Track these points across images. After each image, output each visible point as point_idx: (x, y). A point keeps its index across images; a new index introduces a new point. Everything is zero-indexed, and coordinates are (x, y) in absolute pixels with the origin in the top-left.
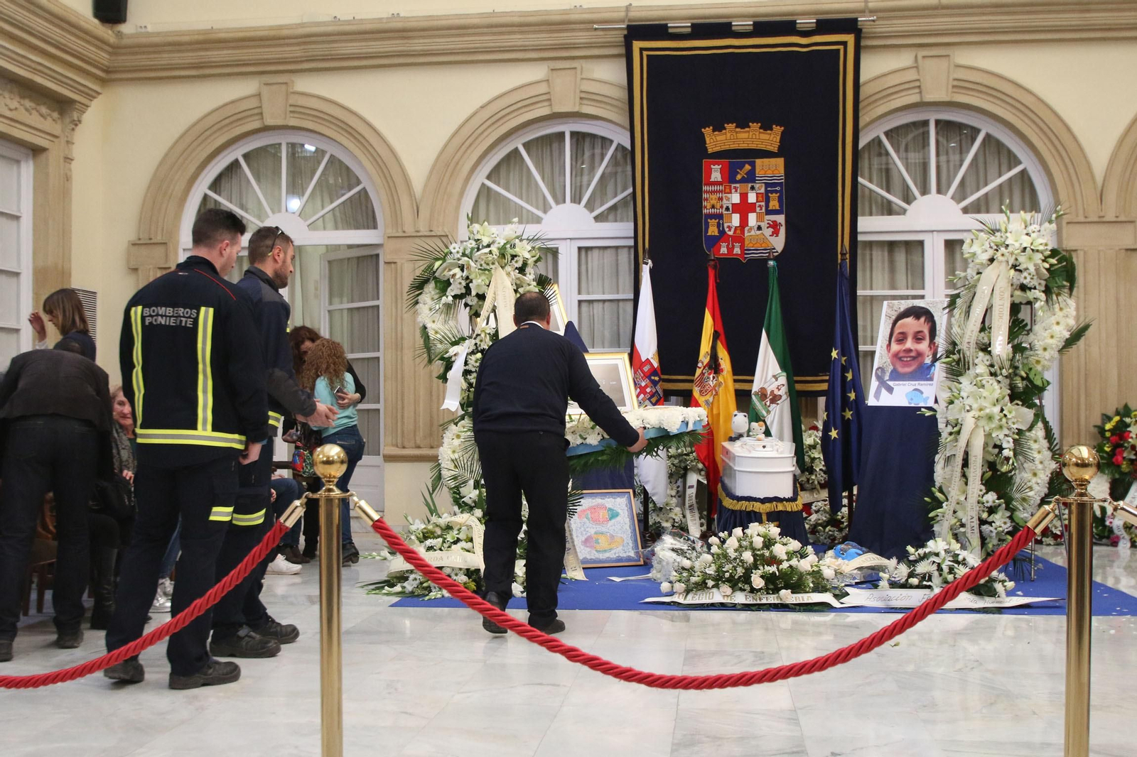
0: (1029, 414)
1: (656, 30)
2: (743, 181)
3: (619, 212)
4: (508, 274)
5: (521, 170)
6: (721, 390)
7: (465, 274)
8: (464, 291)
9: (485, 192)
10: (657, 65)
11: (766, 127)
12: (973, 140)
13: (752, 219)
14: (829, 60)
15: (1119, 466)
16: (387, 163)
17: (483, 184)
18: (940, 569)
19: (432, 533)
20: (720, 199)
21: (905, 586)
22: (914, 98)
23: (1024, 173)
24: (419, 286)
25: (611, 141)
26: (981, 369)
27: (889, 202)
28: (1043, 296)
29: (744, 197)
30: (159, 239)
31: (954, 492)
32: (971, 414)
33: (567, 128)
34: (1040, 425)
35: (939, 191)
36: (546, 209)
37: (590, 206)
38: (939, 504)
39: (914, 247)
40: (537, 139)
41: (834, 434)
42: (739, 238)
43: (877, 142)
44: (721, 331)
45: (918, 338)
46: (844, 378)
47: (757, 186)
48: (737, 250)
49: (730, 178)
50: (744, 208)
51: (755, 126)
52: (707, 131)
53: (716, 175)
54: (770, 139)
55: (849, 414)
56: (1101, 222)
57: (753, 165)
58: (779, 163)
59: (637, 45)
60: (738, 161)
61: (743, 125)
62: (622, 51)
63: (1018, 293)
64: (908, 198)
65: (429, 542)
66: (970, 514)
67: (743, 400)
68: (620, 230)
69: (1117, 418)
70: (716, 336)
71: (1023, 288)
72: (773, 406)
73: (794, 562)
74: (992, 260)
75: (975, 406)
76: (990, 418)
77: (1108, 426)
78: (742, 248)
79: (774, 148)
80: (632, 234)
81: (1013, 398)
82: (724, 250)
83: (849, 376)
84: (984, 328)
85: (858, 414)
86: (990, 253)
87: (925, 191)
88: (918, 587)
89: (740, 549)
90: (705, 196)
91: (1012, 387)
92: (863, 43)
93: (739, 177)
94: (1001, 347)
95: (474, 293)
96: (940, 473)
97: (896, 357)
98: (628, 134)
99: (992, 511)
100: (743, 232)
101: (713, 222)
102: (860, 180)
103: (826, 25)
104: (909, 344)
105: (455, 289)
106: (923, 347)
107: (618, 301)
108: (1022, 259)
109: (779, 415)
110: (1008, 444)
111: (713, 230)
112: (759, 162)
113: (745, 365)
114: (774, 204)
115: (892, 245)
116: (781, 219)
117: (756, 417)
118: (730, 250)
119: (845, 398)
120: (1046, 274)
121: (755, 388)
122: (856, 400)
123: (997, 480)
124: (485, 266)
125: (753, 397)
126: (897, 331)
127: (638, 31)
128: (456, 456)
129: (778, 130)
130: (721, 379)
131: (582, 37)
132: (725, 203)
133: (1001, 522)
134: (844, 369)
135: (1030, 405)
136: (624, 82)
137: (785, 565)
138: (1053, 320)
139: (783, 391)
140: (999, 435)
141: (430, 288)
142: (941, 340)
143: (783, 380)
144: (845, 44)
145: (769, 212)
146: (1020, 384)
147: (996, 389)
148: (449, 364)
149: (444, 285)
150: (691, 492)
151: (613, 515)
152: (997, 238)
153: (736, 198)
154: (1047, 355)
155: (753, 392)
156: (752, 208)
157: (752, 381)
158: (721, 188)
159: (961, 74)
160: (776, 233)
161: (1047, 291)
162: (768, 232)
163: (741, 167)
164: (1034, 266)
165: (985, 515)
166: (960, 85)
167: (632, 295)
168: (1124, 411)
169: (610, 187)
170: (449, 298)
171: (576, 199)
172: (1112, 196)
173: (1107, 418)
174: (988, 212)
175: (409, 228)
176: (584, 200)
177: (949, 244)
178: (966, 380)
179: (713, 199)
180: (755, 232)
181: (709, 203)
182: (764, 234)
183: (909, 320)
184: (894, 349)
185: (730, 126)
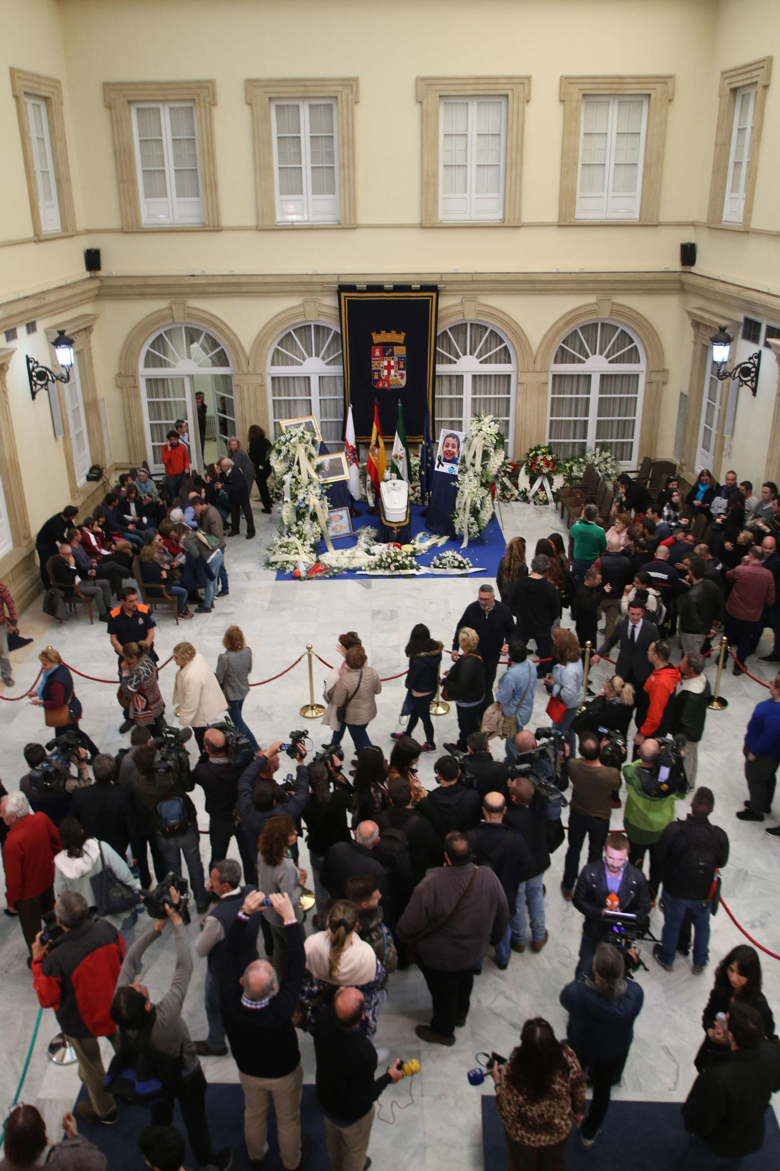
1: (351, 288)
2: (389, 356)
3: (336, 360)
5: (292, 341)
8: (287, 454)
9: (277, 350)
10: (351, 304)
11: (398, 333)
12: (486, 332)
13: (393, 372)
14: (425, 304)
15: (533, 471)
16: (233, 340)
17: (276, 348)
20: (379, 363)
22: (461, 318)
23: (506, 347)
25: (332, 330)
26: (472, 473)
27: (450, 359)
28: (493, 450)
29: (389, 363)
30: (130, 373)
31: (461, 514)
32: (467, 490)
33: (313, 323)
35: (471, 354)
36: (304, 359)
37: (323, 359)
38: (456, 517)
39: (460, 378)
40: (299, 327)
41: (423, 473)
42: (387, 380)
43: (445, 333)
44: (380, 431)
45: (453, 447)
46: (427, 451)
47: (395, 358)
48: (386, 385)
49: (383, 354)
50: (389, 368)
51: (394, 332)
52: (374, 334)
53: (377, 353)
54: (400, 338)
55: (429, 465)
56: (534, 371)
57: (393, 349)
58: (404, 348)
59: (343, 295)
60: (387, 348)
61: (388, 331)
62: (337, 296)
64: (458, 357)
66: (466, 524)
68: (336, 370)
69: (534, 452)
70: (378, 433)
71: (487, 446)
72: (400, 461)
74: (477, 435)
76: (473, 492)
77: (531, 455)
78: (388, 384)
79: (402, 342)
80: (342, 371)
81: (481, 485)
82: (381, 385)
83: (429, 451)
84: (474, 457)
86: (476, 432)
87: (465, 354)
90: (373, 362)
91: (481, 482)
92: (440, 295)
93: (387, 354)
94: (478, 468)
95: (291, 455)
96: (457, 504)
97: (445, 453)
99: (472, 524)
100: (389, 378)
101: (376, 373)
102: (438, 348)
103: (425, 288)
104: (450, 448)
105: (284, 453)
106: (455, 450)
108: (487, 436)
109: (401, 464)
110: (479, 502)
111: (376, 377)
112: (395, 348)
113: (389, 445)
114: (402, 366)
115: (450, 377)
116: (404, 372)
118: (383, 385)
119: (427, 459)
120: (495, 442)
121: (393, 453)
123: (475, 512)
125: (393, 458)
126: (447, 440)
127: (343, 288)
128: (288, 515)
129: (403, 334)
130: (380, 450)
131: (319, 288)
132: (381, 365)
133: (475, 528)
134: (427, 448)
136: (338, 307)
139: (404, 455)
140: (476, 499)
143: (404, 451)
144: (432, 297)
145: (399, 369)
146: (484, 481)
147: (476, 482)
148: (283, 483)
150: (369, 483)
151: (341, 517)
152: (479, 426)
153: (386, 363)
155: (393, 455)
156: (392, 367)
157: (392, 450)
158: (380, 359)
159: (481, 308)
160: (402, 378)
161: (495, 448)
162: (399, 377)
163: (388, 349)
164: (491, 439)
166: (479, 313)
167: (343, 397)
168: (538, 448)
169: (332, 348)
170: (281, 457)
171: (317, 355)
172: (539, 362)
173: (531, 451)
174: (490, 363)
175: (245, 370)
176: (321, 356)
177: (474, 377)
178: (466, 476)
179: (376, 363)
180: (394, 378)
181: (375, 365)
182: (397, 378)
183: (450, 439)
184: (445, 449)
185: (384, 332)
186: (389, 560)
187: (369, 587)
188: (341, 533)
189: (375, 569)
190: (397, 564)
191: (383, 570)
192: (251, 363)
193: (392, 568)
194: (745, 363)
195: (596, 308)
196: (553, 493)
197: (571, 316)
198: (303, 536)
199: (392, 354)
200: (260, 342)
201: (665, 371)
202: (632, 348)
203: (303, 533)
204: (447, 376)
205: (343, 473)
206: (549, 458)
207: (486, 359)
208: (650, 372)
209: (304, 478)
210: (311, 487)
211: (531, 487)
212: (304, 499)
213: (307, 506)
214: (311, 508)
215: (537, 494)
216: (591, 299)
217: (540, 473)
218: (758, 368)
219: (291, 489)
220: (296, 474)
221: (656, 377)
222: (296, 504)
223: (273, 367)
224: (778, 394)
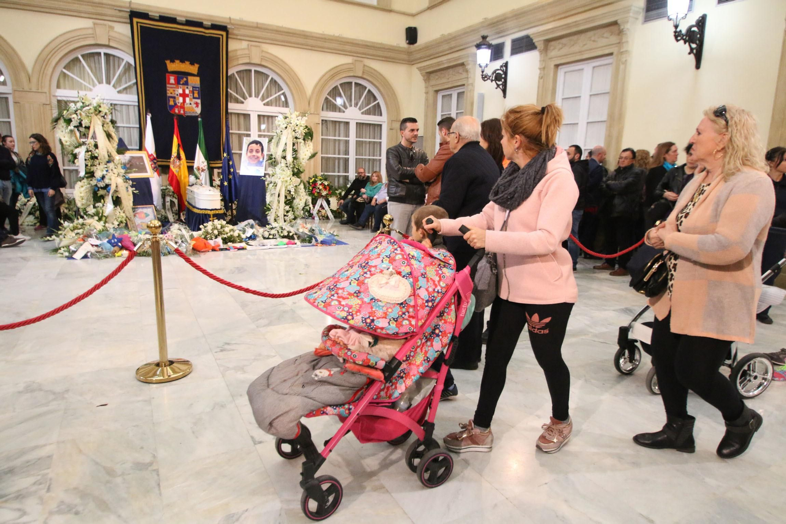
0: (299, 180)
1: (145, 16)
2: (183, 84)
3: (128, 90)
4: (99, 119)
5: (80, 67)
6: (182, 167)
7: (79, 117)
8: (78, 124)
9: (64, 74)
11: (192, 64)
12: (267, 79)
13: (188, 100)
14: (216, 41)
15: (314, 194)
17: (62, 71)
18: (278, 232)
19: (77, 227)
20: (174, 91)
21: (268, 238)
22: (247, 61)
23: (284, 93)
24: (56, 120)
25: (123, 60)
26: (283, 165)
27: (238, 99)
28: (302, 141)
29: (184, 91)
31: (274, 206)
32: (280, 180)
33: (103, 51)
34: (302, 184)
35: (256, 97)
36: (94, 86)
37: (115, 86)
38: (269, 209)
39: (247, 116)
40: (87, 54)
41: (226, 184)
42: (182, 107)
43: (234, 75)
44: (180, 143)
46: (229, 164)
47: (189, 87)
48: (182, 112)
49: (178, 82)
50: (184, 95)
51: (187, 63)
52: (168, 62)
53: (172, 80)
54: (194, 69)
55: (231, 177)
57: (187, 78)
58: (198, 79)
59: (135, 20)
60: (181, 76)
61: (182, 61)
62: (128, 21)
63: (295, 140)
64: (245, 98)
65: (76, 231)
66: (281, 213)
67: (190, 169)
68: (129, 98)
69: (313, 179)
70: (179, 146)
71: (296, 138)
72: (202, 173)
73: (232, 233)
74: (286, 128)
75: (282, 177)
76: (286, 181)
77: (311, 181)
78: (184, 111)
79: (196, 72)
80: (137, 100)
81: (293, 175)
82: (176, 111)
83: (231, 163)
84: (284, 151)
85: (234, 177)
86: (285, 125)
87: (250, 96)
88: (273, 238)
89: (212, 230)
90: (168, 89)
91: (293, 171)
92: (229, 36)
93: (181, 83)
94: (290, 158)
95: (84, 126)
96: (268, 199)
97: (250, 157)
98: (133, 59)
99: (288, 212)
100: (184, 105)
101: (171, 100)
102: (229, 90)
103: (214, 27)
104: (254, 153)
105: (74, 123)
106: (259, 154)
107: (130, 127)
108: (296, 128)
109: (204, 176)
110: (293, 191)
111: (172, 103)
112: (190, 78)
113: (191, 156)
114: (196, 95)
115: (238, 114)
116: (199, 101)
117: (197, 178)
118: (179, 111)
119: (229, 171)
120: (304, 134)
121: (195, 166)
122: (233, 172)
124: (88, 114)
125: (195, 170)
126: (249, 148)
127: (134, 14)
128: (82, 195)
129: (197, 66)
130: (181, 162)
131: (110, 12)
132: (176, 93)
133: (291, 215)
134: (229, 161)
135: (299, 178)
137: (229, 235)
138: (306, 149)
139: (206, 168)
140: (290, 187)
141: (61, 122)
142: (265, 152)
143: (206, 163)
144: (222, 35)
145: (194, 98)
146: (296, 170)
148: (75, 156)
149: (69, 121)
151: (147, 215)
152: (287, 120)
153: (181, 91)
154: (304, 161)
155: (194, 167)
156: (187, 96)
157: (194, 163)
158: (174, 86)
159: (264, 54)
160: (197, 106)
161: (304, 140)
162: (194, 105)
163: (182, 79)
164: (301, 131)
165: (286, 214)
166: (264, 58)
167: (138, 126)
168: (316, 177)
169: (123, 79)
170: (71, 127)
171: (108, 83)
172: (312, 105)
174: (271, 106)
175: (26, 88)
176: (113, 82)
177: (259, 116)
178: (277, 168)
179: (171, 90)
180: (189, 105)
181: (170, 92)
182: (193, 107)
183: (254, 145)
184: (249, 154)
185: (177, 62)
192: (34, 80)
194: (498, 70)
195: (352, 66)
196: (332, 211)
197: (334, 73)
198: (104, 219)
199: (186, 83)
200: (43, 60)
202: (375, 105)
203: (102, 215)
204: (235, 114)
205: (146, 172)
206: (326, 183)
207: (269, 102)
208: (391, 121)
209: (102, 152)
210: (111, 165)
211: (314, 207)
212: (103, 177)
213: (107, 186)
214: (113, 188)
215: (319, 211)
216: (349, 60)
217: (320, 195)
218: (506, 73)
219: (86, 165)
220: (92, 148)
222: (94, 182)
223: (59, 90)
224: (541, 78)
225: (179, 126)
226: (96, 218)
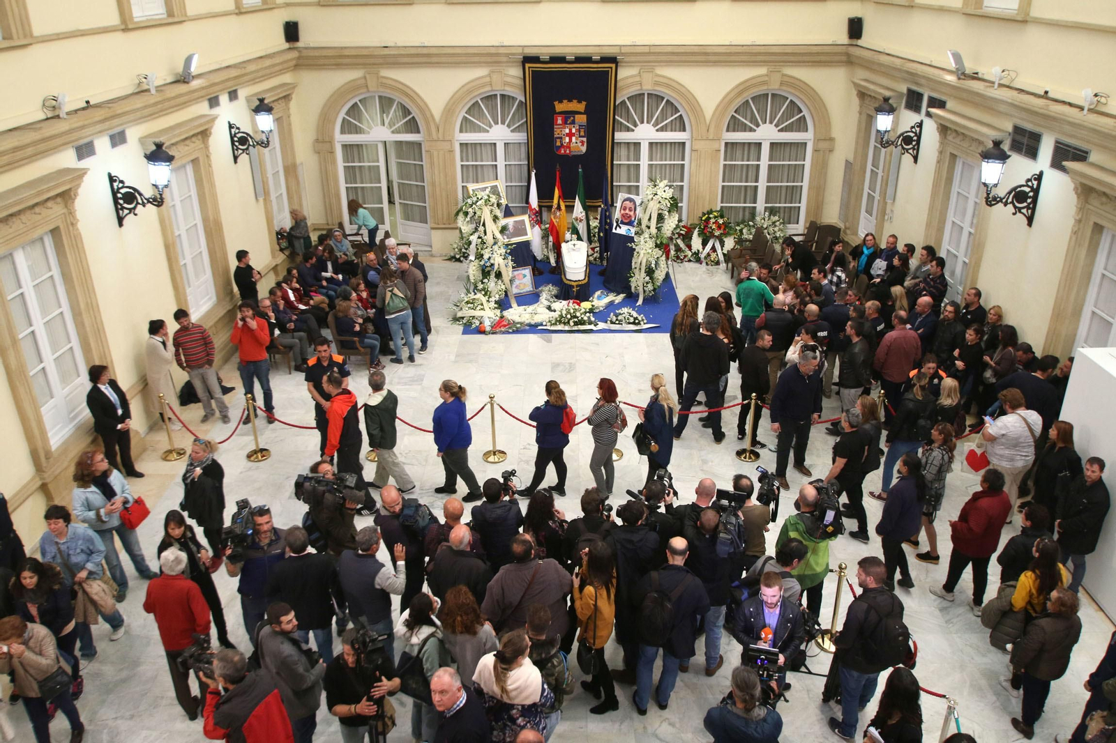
1: (535, 59)
2: (570, 124)
3: (521, 129)
5: (479, 109)
6: (561, 217)
7: (474, 210)
8: (473, 216)
9: (465, 119)
10: (536, 75)
11: (580, 102)
12: (661, 102)
13: (574, 139)
14: (605, 74)
15: (706, 234)
16: (424, 108)
17: (464, 116)
20: (561, 131)
22: (639, 87)
23: (681, 115)
24: (457, 214)
25: (517, 99)
26: (647, 234)
27: (628, 127)
28: (667, 213)
29: (570, 130)
30: (327, 139)
31: (637, 273)
32: (642, 251)
33: (499, 93)
35: (648, 122)
36: (491, 126)
37: (509, 126)
38: (632, 275)
39: (637, 145)
40: (486, 97)
41: (602, 234)
42: (568, 147)
43: (623, 103)
44: (561, 195)
45: (630, 210)
46: (605, 214)
47: (576, 126)
48: (568, 152)
49: (565, 122)
50: (570, 135)
51: (575, 101)
52: (556, 103)
53: (560, 121)
54: (581, 107)
55: (607, 227)
56: (707, 139)
57: (574, 117)
58: (585, 116)
59: (527, 65)
60: (568, 116)
61: (570, 101)
62: (522, 66)
63: (660, 211)
64: (636, 125)
68: (521, 137)
69: (706, 215)
70: (559, 197)
71: (662, 209)
72: (580, 223)
75: (644, 249)
76: (648, 253)
77: (703, 218)
78: (570, 151)
79: (582, 110)
80: (526, 138)
81: (656, 246)
82: (563, 152)
83: (607, 214)
84: (650, 219)
87: (642, 122)
90: (555, 130)
91: (656, 243)
92: (619, 66)
93: (568, 122)
94: (653, 230)
95: (477, 216)
96: (634, 265)
97: (623, 215)
99: (647, 283)
100: (570, 144)
101: (558, 140)
102: (616, 117)
103: (604, 59)
104: (627, 211)
106: (632, 213)
108: (662, 200)
110: (654, 262)
111: (558, 144)
112: (576, 116)
113: (570, 208)
114: (582, 134)
115: (628, 144)
116: (585, 139)
118: (565, 151)
119: (606, 222)
120: (669, 206)
121: (574, 215)
123: (650, 272)
124: (480, 207)
126: (624, 204)
127: (527, 59)
128: (474, 272)
129: (584, 103)
130: (561, 213)
131: (504, 59)
132: (563, 133)
133: (650, 287)
134: (606, 211)
136: (522, 77)
138: (671, 220)
139: (584, 218)
140: (650, 259)
143: (584, 214)
144: (611, 68)
145: (580, 137)
146: (658, 242)
147: (651, 244)
148: (470, 243)
150: (551, 244)
151: (525, 276)
153: (567, 131)
155: (573, 218)
156: (574, 135)
157: (573, 213)
158: (562, 126)
159: (657, 79)
160: (583, 145)
161: (669, 212)
162: (580, 145)
163: (570, 118)
164: (665, 203)
165: (645, 285)
166: (657, 84)
167: (526, 163)
168: (710, 212)
169: (517, 117)
171: (503, 123)
172: (712, 130)
173: (704, 214)
174: (666, 131)
175: (435, 137)
176: (506, 123)
177: (651, 144)
178: (642, 237)
179: (558, 131)
180: (575, 144)
181: (557, 133)
182: (578, 145)
183: (628, 202)
184: (622, 212)
185: (565, 101)
186: (569, 316)
187: (549, 341)
188: (525, 291)
189: (555, 324)
190: (576, 320)
191: (563, 325)
192: (441, 130)
193: (572, 324)
194: (907, 132)
195: (766, 79)
197: (743, 87)
198: (488, 293)
199: (573, 122)
200: (449, 111)
201: (832, 140)
202: (800, 117)
203: (488, 290)
204: (624, 143)
205: (527, 235)
206: (721, 221)
207: (662, 127)
208: (817, 140)
209: (489, 239)
210: (496, 247)
211: (704, 249)
212: (489, 259)
213: (492, 265)
214: (496, 267)
215: (709, 255)
216: (762, 71)
217: (712, 236)
218: (919, 137)
219: (478, 249)
220: (482, 235)
221: (823, 145)
222: (482, 263)
223: (461, 134)
224: (938, 162)
225: (560, 178)
226: (483, 293)
